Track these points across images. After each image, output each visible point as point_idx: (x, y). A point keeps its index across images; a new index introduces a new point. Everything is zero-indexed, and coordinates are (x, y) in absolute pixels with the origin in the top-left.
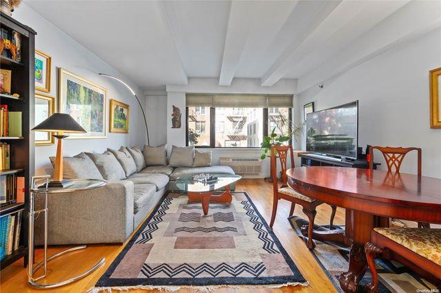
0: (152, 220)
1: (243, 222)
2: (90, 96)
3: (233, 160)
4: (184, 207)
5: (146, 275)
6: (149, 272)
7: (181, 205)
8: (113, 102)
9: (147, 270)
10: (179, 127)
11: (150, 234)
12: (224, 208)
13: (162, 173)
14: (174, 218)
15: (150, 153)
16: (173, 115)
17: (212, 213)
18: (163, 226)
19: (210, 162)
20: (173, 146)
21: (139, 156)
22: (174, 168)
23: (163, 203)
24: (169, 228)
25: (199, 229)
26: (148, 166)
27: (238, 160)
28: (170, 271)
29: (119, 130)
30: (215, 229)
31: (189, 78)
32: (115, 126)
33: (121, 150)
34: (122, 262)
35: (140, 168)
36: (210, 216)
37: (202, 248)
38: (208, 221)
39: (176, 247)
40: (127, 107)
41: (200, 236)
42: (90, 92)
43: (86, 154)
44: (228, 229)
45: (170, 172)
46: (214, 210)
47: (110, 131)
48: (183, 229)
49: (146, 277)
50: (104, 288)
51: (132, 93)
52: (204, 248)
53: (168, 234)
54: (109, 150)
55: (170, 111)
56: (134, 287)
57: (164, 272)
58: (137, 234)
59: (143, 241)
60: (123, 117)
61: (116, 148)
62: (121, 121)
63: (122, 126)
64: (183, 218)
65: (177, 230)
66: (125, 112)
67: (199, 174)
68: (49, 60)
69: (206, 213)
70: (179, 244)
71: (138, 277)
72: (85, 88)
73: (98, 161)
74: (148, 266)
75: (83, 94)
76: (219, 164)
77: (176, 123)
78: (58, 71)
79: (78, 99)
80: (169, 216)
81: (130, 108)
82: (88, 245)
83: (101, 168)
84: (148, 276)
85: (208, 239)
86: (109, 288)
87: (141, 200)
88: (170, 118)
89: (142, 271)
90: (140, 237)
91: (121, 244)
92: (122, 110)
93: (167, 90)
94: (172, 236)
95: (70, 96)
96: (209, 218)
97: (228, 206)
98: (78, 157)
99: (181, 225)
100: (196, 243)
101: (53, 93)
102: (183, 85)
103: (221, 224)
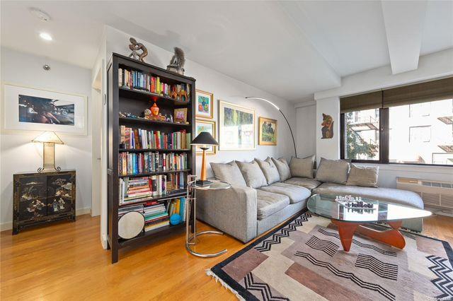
0: (279, 232)
1: (415, 293)
2: (241, 117)
3: (424, 183)
4: (321, 231)
5: (246, 284)
6: (250, 284)
7: (317, 226)
8: (261, 119)
9: (249, 281)
10: (331, 136)
11: (270, 245)
12: (383, 253)
13: (304, 186)
14: (302, 239)
15: (296, 164)
16: (322, 125)
17: (358, 253)
18: (287, 242)
19: (373, 181)
20: (322, 158)
21: (284, 167)
22: (321, 183)
23: (299, 218)
24: (291, 247)
25: (326, 265)
26: (293, 177)
27: (434, 184)
28: (267, 296)
29: (267, 143)
30: (352, 277)
31: (343, 78)
32: (263, 139)
33: (266, 160)
34: (237, 260)
35: (283, 178)
36: (353, 255)
37: (319, 292)
38: (347, 262)
39: (287, 273)
40: (275, 121)
41: (324, 276)
42: (242, 113)
43: (236, 162)
44: (377, 288)
45: (313, 187)
46: (363, 249)
47: (259, 144)
48: (305, 256)
49: (244, 287)
50: (214, 275)
51: (276, 109)
52: (322, 294)
53: (287, 254)
54: (255, 160)
55: (320, 120)
56: (231, 289)
57: (262, 293)
58: (259, 241)
59: (261, 250)
60: (271, 131)
61: (262, 159)
62: (270, 135)
63: (270, 139)
64: (312, 242)
65: (299, 254)
66: (273, 126)
67: (344, 194)
68: (212, 96)
69: (346, 249)
70: (294, 271)
71: (239, 283)
72: (237, 111)
73: (243, 168)
74: (252, 278)
75: (235, 116)
76: (394, 187)
77: (327, 133)
78: (219, 102)
79: (232, 120)
80: (297, 234)
81: (278, 123)
82: (224, 233)
83: (245, 174)
84: (246, 286)
85: (334, 285)
86: (217, 277)
87: (266, 208)
88: (319, 128)
89: (245, 278)
90: (261, 245)
91: (244, 244)
92: (270, 125)
93: (315, 98)
94: (290, 258)
95: (226, 119)
96: (348, 258)
97: (393, 253)
98: (230, 164)
99: (306, 249)
100: (314, 281)
101: (215, 118)
102: (335, 89)
103: (365, 275)
